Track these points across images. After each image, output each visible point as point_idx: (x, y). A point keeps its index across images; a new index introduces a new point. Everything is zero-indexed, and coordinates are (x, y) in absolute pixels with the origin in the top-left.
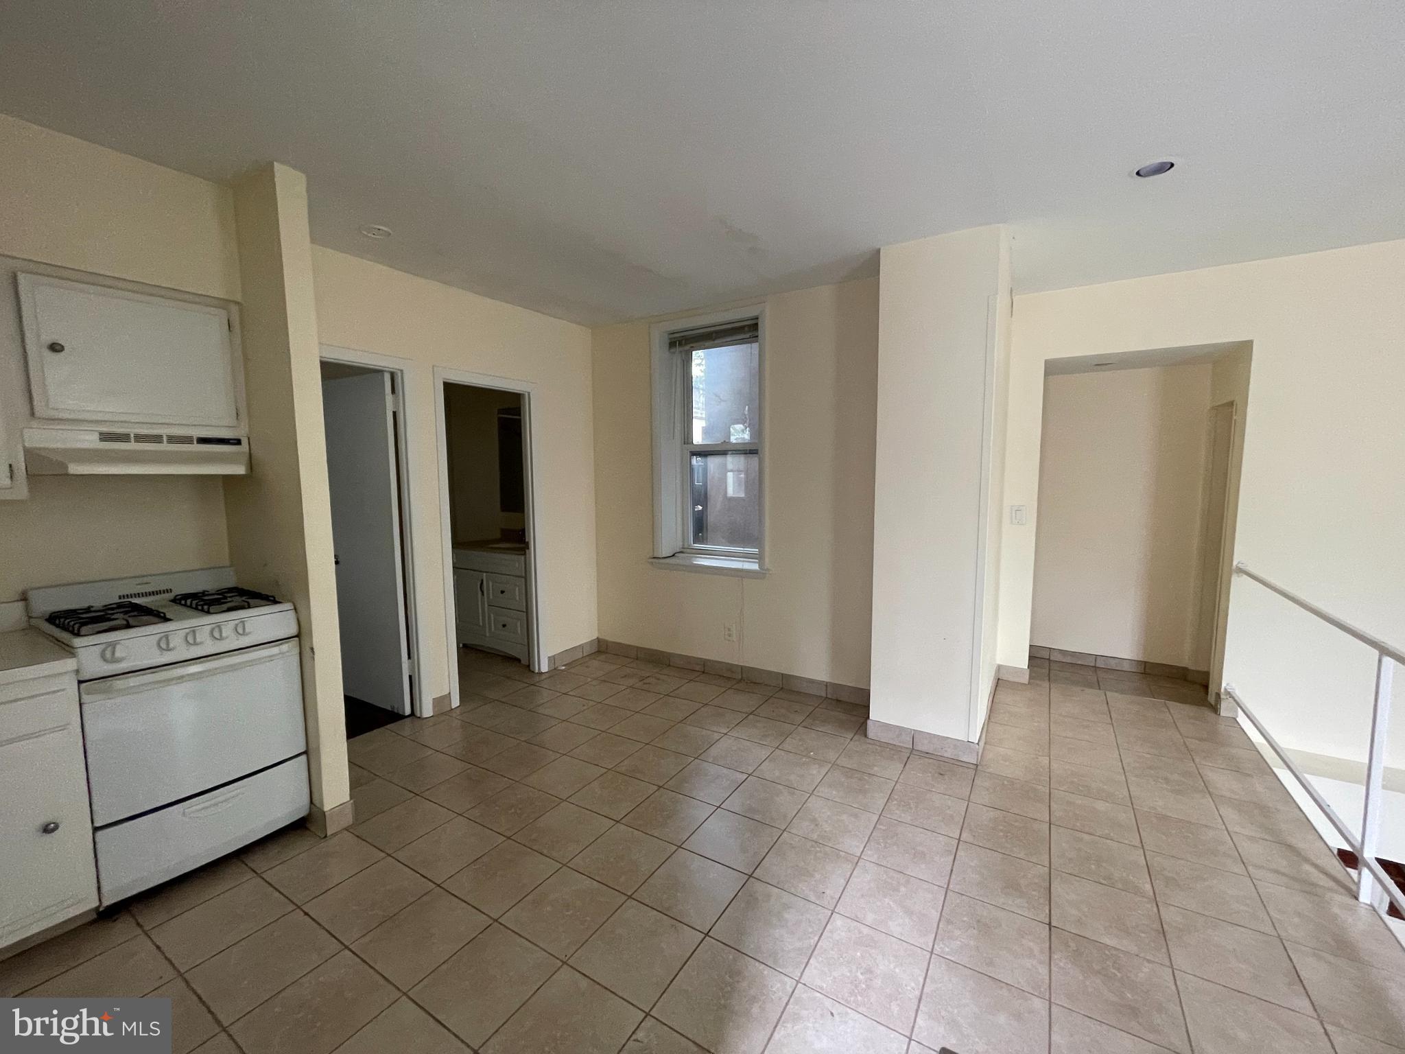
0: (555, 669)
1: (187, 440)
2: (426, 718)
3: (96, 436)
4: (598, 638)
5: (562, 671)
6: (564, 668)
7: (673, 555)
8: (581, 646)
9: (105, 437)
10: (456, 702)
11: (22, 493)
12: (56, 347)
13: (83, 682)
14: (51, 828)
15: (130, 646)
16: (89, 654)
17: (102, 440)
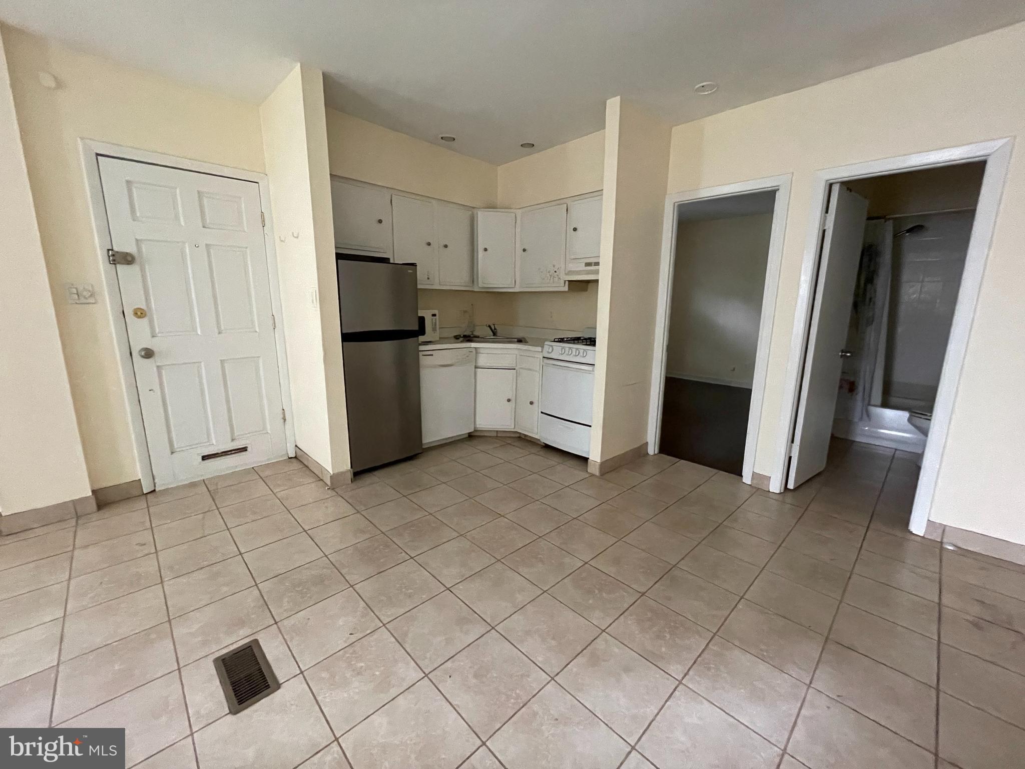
0: (941, 542)
3: (584, 265)
10: (774, 487)
11: (566, 289)
12: (575, 229)
13: (544, 357)
14: (531, 403)
15: (554, 349)
16: (546, 347)
17: (586, 266)
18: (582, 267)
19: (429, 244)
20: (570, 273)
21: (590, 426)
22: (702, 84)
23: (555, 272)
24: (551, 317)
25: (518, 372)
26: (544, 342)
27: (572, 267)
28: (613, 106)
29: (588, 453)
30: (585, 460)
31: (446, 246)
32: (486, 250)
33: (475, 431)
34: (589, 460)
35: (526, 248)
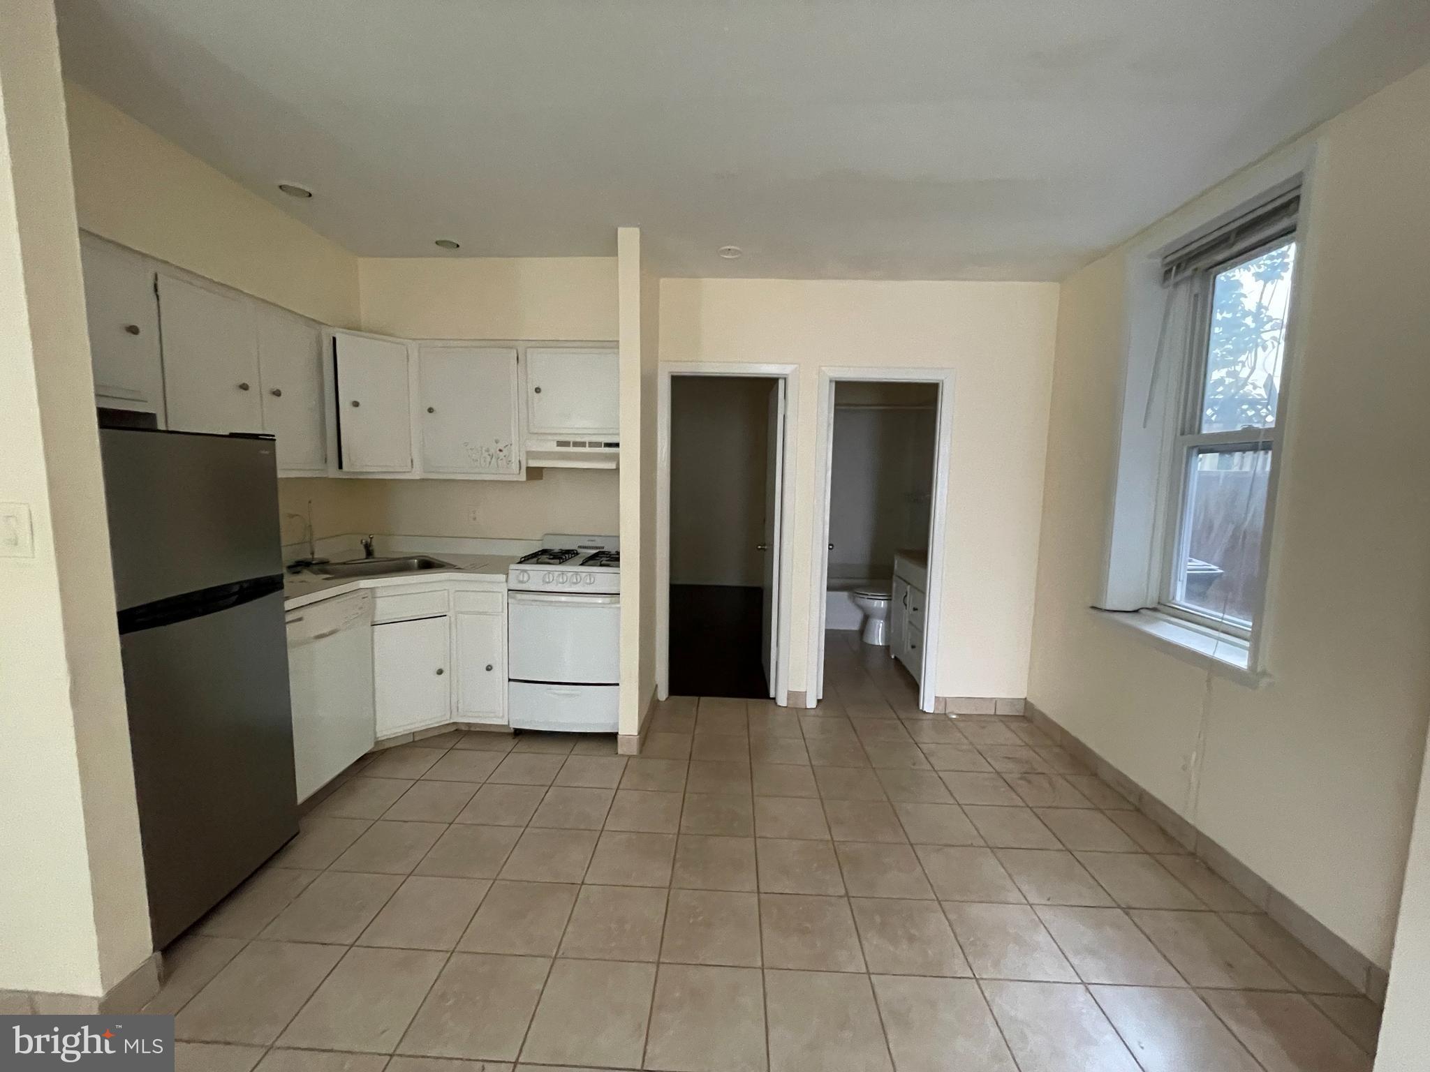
0: (945, 714)
1: (598, 445)
2: (780, 706)
3: (555, 444)
4: (1026, 699)
5: (951, 719)
6: (954, 717)
7: (1136, 611)
8: (995, 701)
9: (560, 444)
10: (811, 703)
11: (523, 477)
12: (538, 390)
13: (509, 590)
14: (489, 668)
15: (531, 576)
16: (512, 574)
17: (558, 446)
18: (552, 447)
19: (244, 387)
20: (530, 455)
21: (618, 685)
22: (729, 247)
23: (501, 451)
24: (475, 519)
25: (453, 619)
26: (508, 566)
27: (536, 447)
28: (629, 238)
29: (616, 724)
30: (611, 737)
31: (277, 393)
32: (356, 404)
33: (377, 743)
34: (619, 737)
35: (434, 407)
